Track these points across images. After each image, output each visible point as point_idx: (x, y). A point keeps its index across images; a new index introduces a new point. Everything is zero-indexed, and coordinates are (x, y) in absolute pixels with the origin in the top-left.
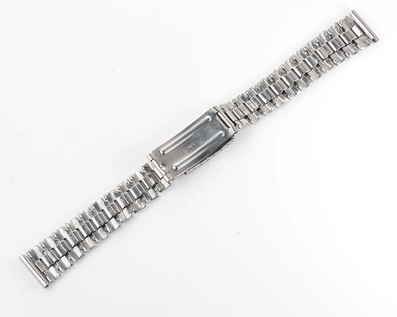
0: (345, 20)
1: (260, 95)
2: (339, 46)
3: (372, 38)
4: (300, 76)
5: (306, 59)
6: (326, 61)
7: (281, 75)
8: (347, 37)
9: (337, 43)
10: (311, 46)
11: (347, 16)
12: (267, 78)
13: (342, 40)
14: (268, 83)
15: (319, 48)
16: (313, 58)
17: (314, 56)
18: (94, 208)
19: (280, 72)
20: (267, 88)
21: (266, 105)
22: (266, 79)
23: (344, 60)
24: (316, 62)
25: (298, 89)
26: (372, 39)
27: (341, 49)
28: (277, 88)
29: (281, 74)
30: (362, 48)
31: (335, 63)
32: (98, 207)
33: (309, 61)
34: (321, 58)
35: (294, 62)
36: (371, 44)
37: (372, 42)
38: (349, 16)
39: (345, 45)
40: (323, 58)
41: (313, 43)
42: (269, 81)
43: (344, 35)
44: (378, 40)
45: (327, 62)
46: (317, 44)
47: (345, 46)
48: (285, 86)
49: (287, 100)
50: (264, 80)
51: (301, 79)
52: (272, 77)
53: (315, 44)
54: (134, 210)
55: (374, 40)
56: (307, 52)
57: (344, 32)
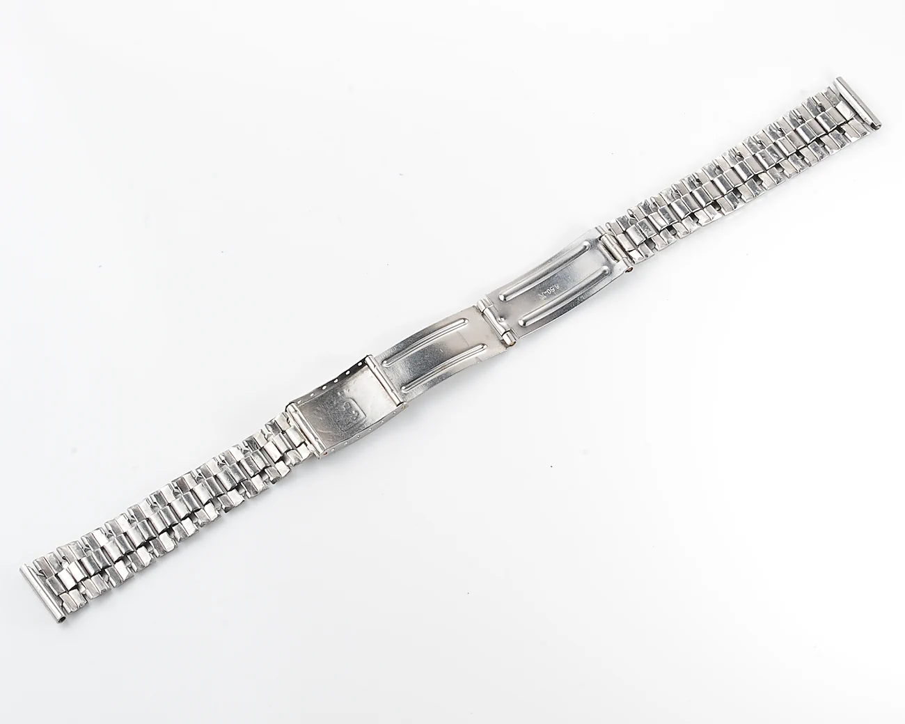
0: (826, 93)
1: (674, 205)
2: (814, 134)
3: (870, 121)
4: (745, 180)
5: (757, 155)
6: (792, 159)
7: (712, 176)
8: (828, 120)
9: (811, 131)
10: (768, 135)
11: (829, 87)
12: (689, 179)
13: (820, 124)
14: (690, 186)
15: (781, 139)
16: (769, 154)
17: (771, 150)
18: (156, 501)
19: (711, 170)
20: (688, 195)
21: (683, 221)
22: (686, 179)
23: (822, 157)
24: (775, 160)
25: (738, 200)
26: (870, 124)
27: (818, 140)
28: (702, 196)
29: (712, 173)
30: (853, 139)
31: (808, 162)
32: (162, 498)
33: (763, 157)
34: (784, 155)
35: (738, 157)
36: (868, 133)
37: (869, 128)
38: (833, 88)
39: (825, 133)
40: (788, 154)
41: (770, 129)
42: (691, 184)
43: (823, 117)
44: (880, 126)
45: (794, 161)
46: (779, 132)
47: (825, 135)
48: (718, 193)
49: (719, 215)
50: (684, 181)
51: (746, 184)
52: (697, 178)
53: (775, 131)
54: (224, 507)
55: (873, 126)
56: (761, 144)
57: (823, 113)
